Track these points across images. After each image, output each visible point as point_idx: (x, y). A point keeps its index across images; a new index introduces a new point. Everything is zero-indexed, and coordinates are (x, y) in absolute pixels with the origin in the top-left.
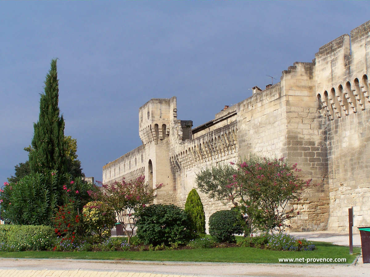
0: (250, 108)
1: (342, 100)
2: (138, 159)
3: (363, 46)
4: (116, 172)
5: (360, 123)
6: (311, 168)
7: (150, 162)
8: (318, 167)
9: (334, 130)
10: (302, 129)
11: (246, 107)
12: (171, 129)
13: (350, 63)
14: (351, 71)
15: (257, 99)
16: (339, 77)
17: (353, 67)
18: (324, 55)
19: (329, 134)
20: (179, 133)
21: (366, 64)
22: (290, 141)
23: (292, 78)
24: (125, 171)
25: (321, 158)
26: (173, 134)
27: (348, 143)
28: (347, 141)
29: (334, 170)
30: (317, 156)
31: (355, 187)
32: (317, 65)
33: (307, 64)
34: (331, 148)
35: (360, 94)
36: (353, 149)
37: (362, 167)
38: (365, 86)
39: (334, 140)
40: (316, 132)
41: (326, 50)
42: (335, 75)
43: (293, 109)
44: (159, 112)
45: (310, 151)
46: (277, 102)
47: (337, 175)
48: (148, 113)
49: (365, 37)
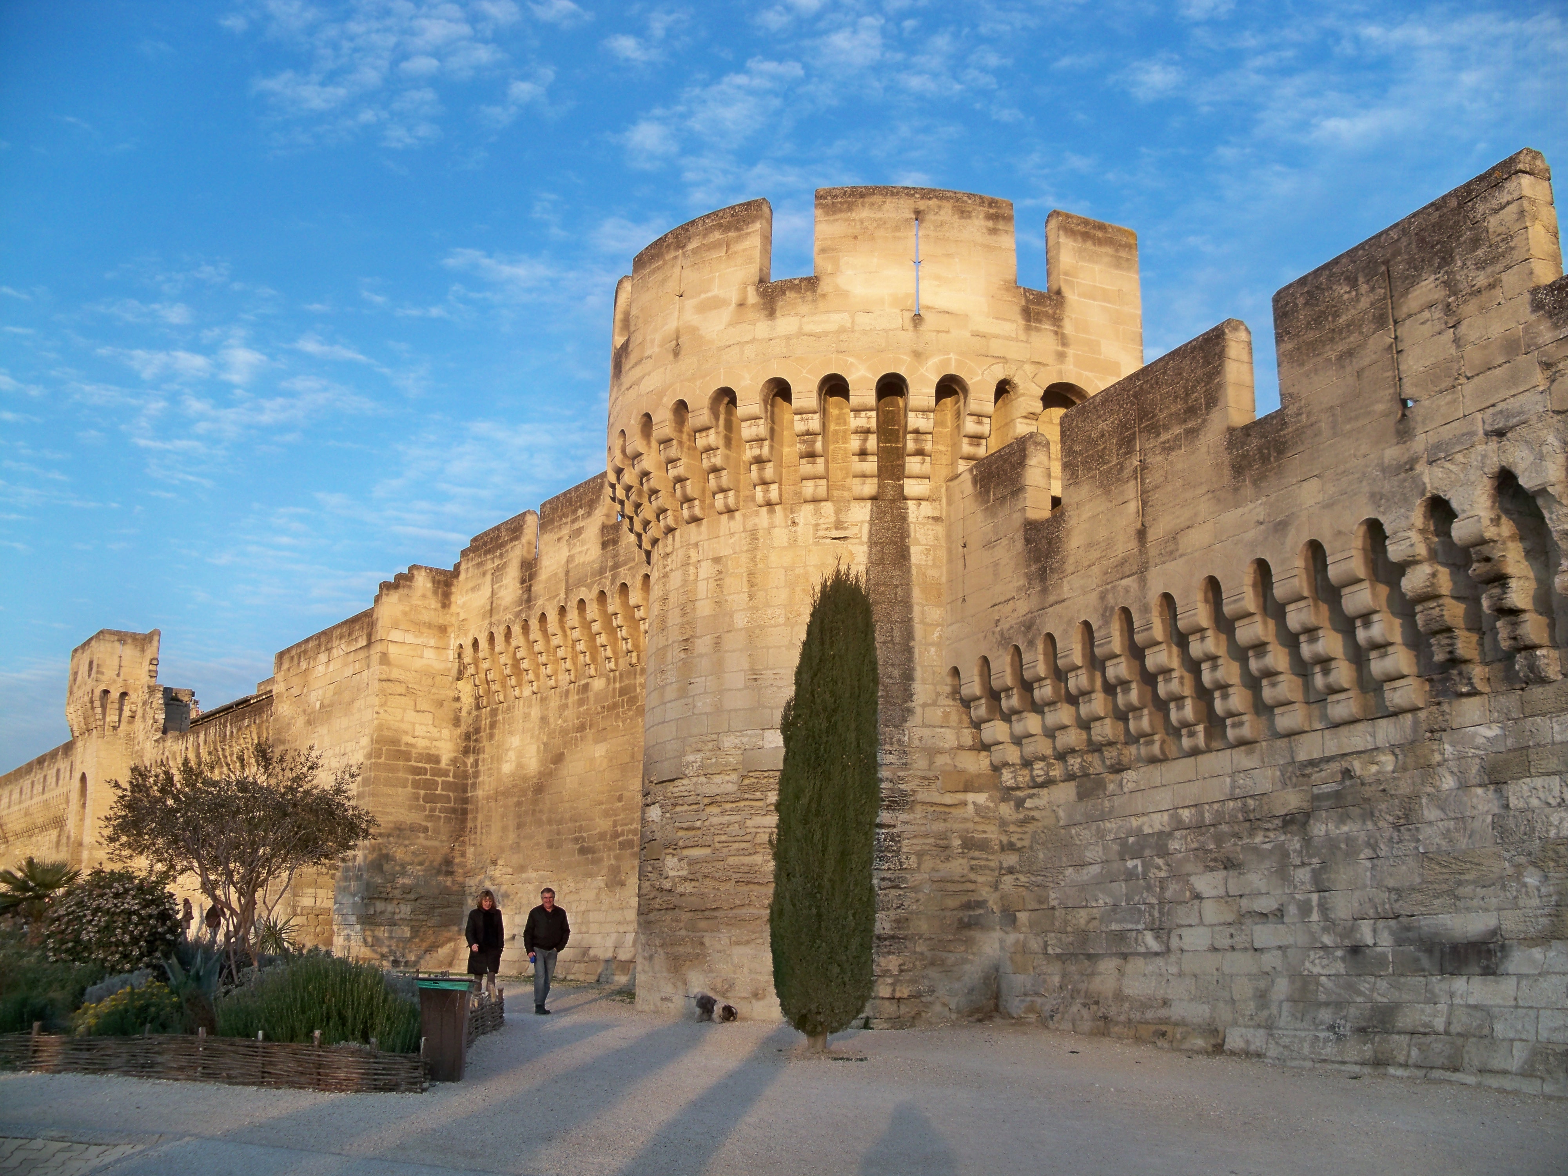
0: (304, 665)
1: (510, 662)
2: (62, 771)
3: (564, 542)
4: (13, 798)
5: (544, 719)
6: (426, 816)
7: (83, 778)
8: (443, 815)
9: (488, 731)
10: (414, 724)
11: (296, 660)
12: (140, 704)
13: (532, 577)
14: (533, 595)
15: (319, 645)
16: (506, 609)
17: (538, 587)
18: (480, 556)
19: (476, 740)
20: (156, 716)
21: (567, 582)
22: (381, 749)
23: (400, 600)
24: (31, 798)
25: (451, 794)
26: (144, 717)
27: (514, 764)
28: (514, 758)
29: (479, 826)
30: (442, 790)
31: (522, 869)
32: (462, 576)
33: (440, 572)
34: (476, 774)
35: (548, 652)
36: (525, 779)
37: (539, 823)
38: (559, 632)
39: (486, 756)
40: (446, 733)
41: (485, 544)
42: (499, 602)
43: (395, 674)
44: (116, 662)
45: (428, 777)
46: (362, 655)
47: (484, 837)
48: (91, 663)
49: (569, 519)
